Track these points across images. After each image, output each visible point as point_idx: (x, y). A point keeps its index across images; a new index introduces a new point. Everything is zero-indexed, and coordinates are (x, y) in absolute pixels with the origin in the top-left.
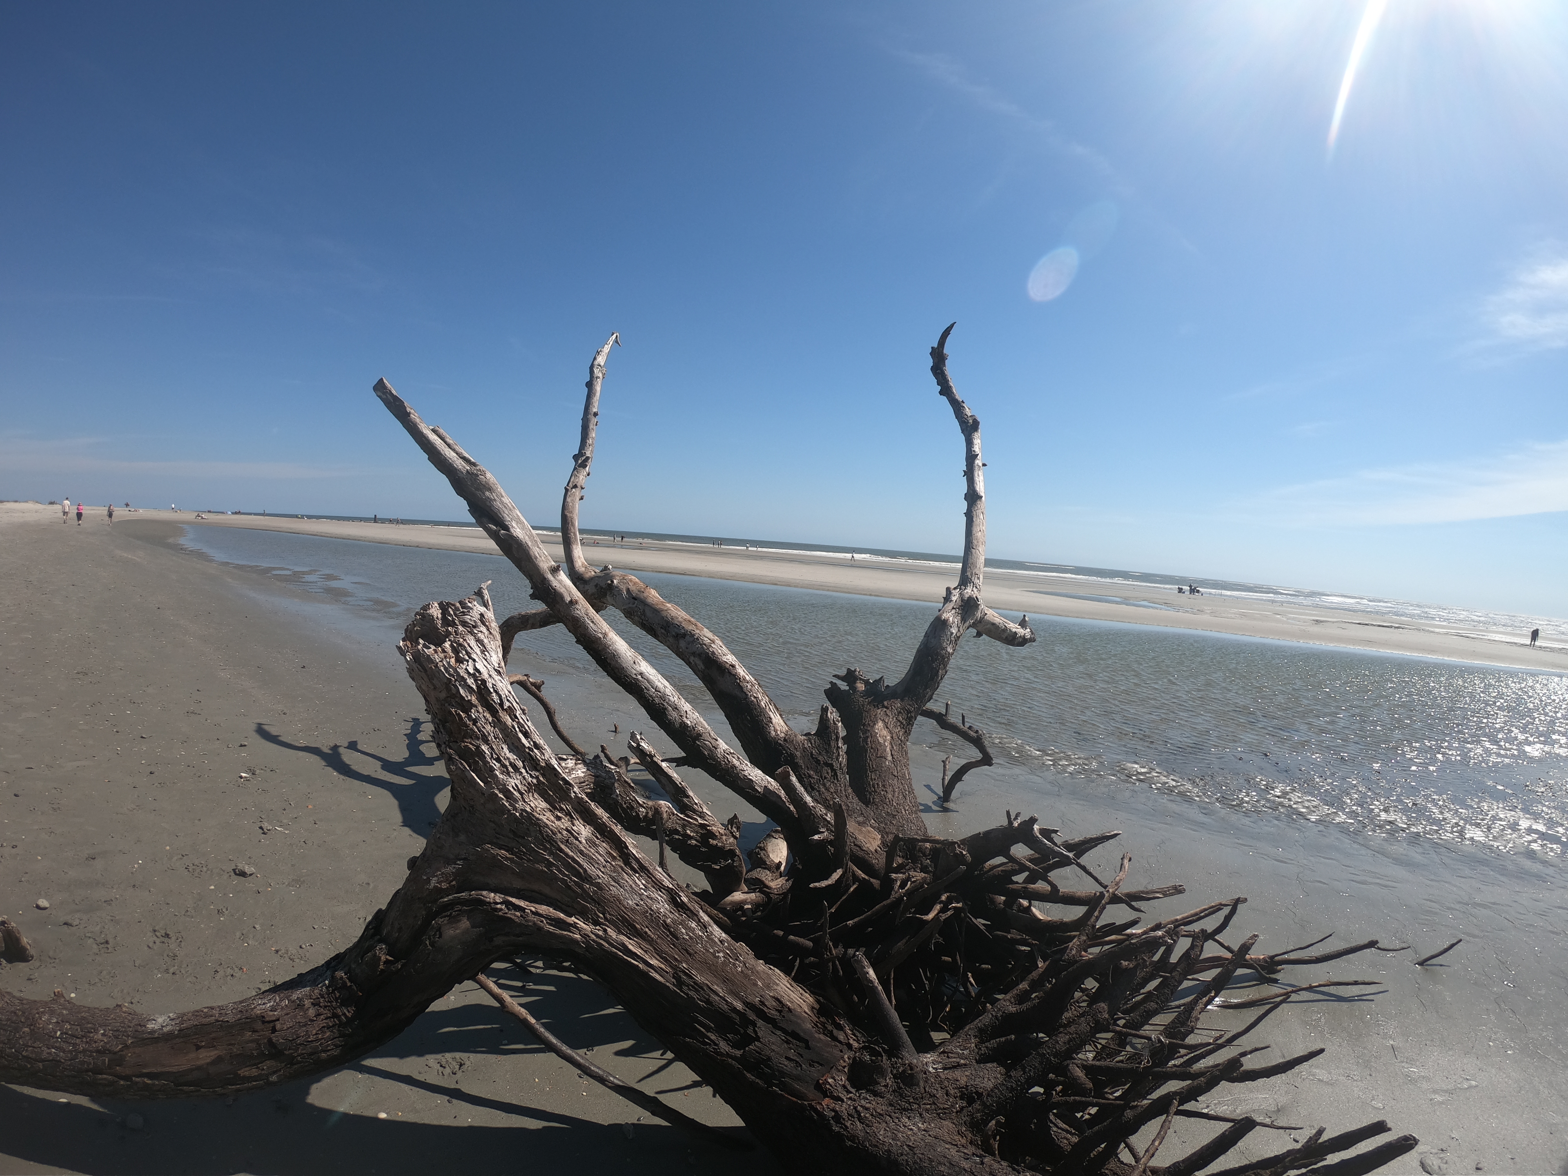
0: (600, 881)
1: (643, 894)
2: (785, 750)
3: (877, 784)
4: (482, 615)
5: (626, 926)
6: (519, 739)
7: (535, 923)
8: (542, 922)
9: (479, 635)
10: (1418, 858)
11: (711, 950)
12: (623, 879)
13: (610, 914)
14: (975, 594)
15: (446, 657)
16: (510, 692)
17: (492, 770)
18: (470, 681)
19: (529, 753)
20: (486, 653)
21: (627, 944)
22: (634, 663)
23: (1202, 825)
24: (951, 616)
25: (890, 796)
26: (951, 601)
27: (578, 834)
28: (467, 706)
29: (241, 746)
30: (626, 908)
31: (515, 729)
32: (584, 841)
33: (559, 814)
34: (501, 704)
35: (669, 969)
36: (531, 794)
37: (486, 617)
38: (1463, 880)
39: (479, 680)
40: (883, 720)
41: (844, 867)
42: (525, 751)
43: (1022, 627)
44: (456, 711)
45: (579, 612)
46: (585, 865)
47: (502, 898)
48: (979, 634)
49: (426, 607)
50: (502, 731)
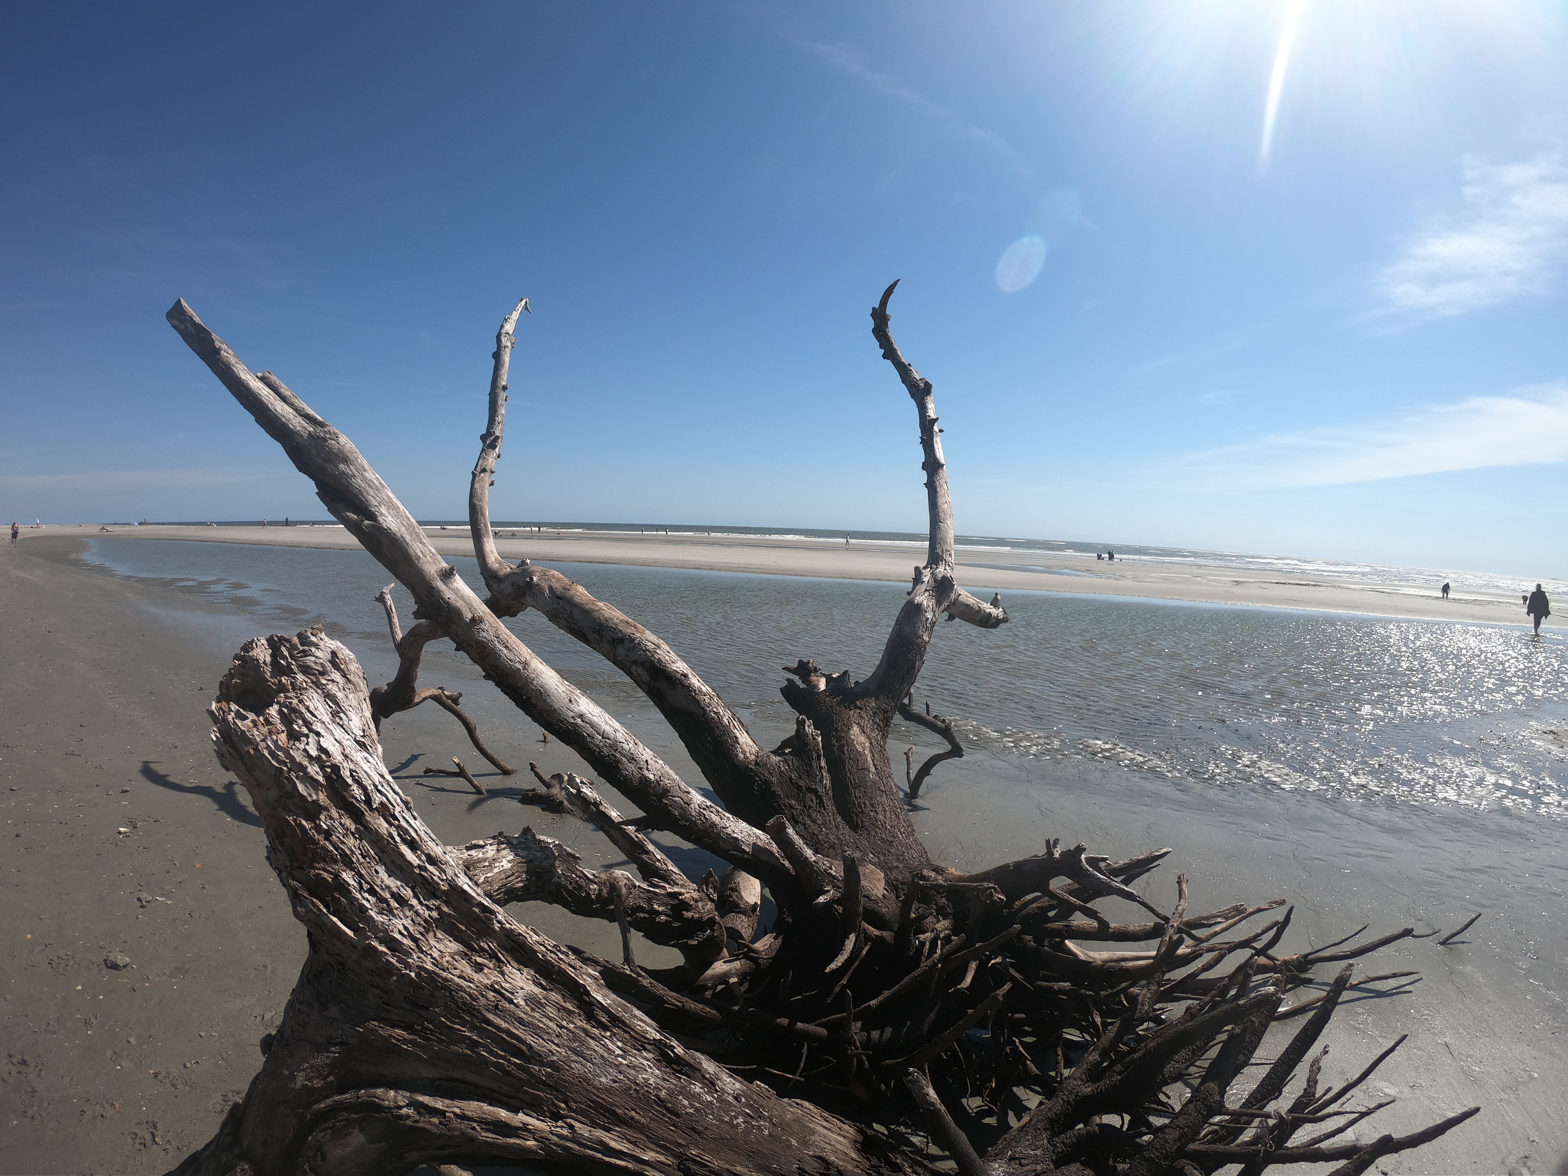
0: (555, 1058)
1: (621, 1064)
2: (758, 776)
3: (864, 803)
4: (334, 653)
5: (601, 1113)
6: (402, 855)
7: (463, 1133)
8: (474, 1129)
9: (329, 687)
10: (1401, 823)
11: (727, 1119)
12: (588, 1049)
13: (575, 1102)
14: (949, 573)
15: (270, 733)
16: (382, 776)
17: (363, 910)
18: (313, 770)
19: (420, 874)
20: (342, 715)
21: (607, 1140)
22: (570, 701)
23: (1181, 803)
24: (923, 599)
25: (881, 817)
26: (923, 582)
27: (512, 993)
28: (313, 811)
29: (123, 792)
30: (598, 1089)
31: (393, 839)
32: (522, 1003)
33: (479, 960)
34: (368, 801)
35: (669, 1160)
36: (431, 934)
37: (340, 656)
38: (1450, 844)
39: (328, 767)
40: (858, 724)
41: (857, 930)
42: (414, 872)
43: (995, 607)
44: (295, 820)
45: (484, 634)
46: (529, 1039)
47: (408, 1098)
48: (951, 618)
49: (248, 647)
50: (373, 844)
